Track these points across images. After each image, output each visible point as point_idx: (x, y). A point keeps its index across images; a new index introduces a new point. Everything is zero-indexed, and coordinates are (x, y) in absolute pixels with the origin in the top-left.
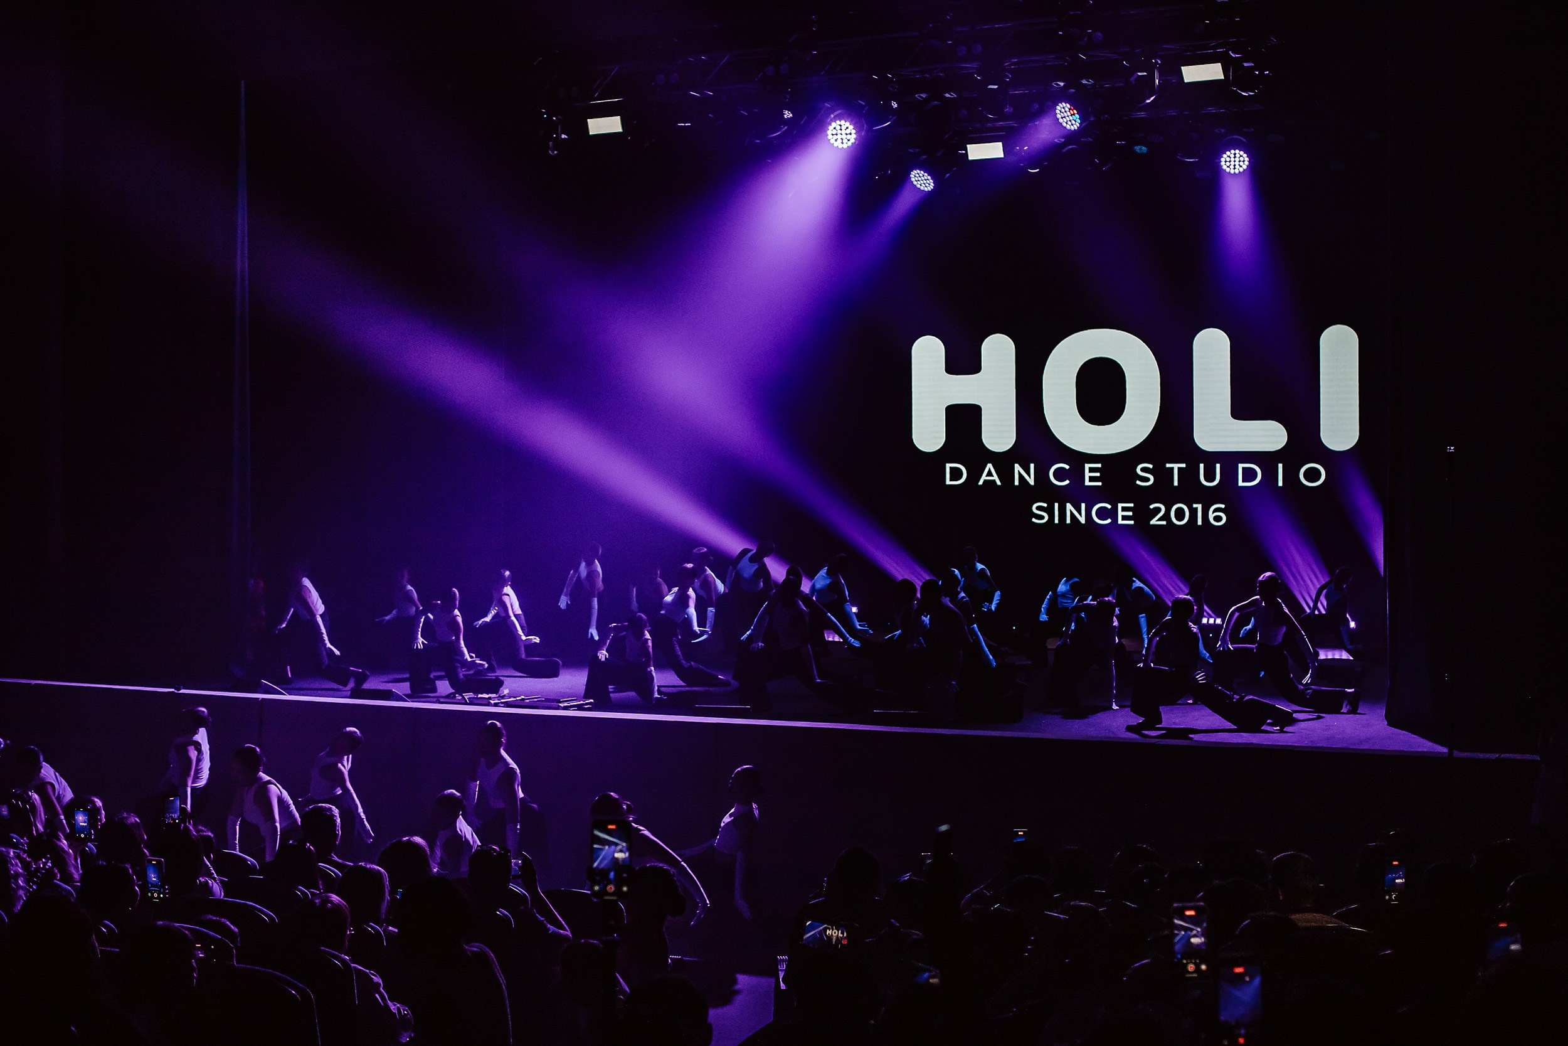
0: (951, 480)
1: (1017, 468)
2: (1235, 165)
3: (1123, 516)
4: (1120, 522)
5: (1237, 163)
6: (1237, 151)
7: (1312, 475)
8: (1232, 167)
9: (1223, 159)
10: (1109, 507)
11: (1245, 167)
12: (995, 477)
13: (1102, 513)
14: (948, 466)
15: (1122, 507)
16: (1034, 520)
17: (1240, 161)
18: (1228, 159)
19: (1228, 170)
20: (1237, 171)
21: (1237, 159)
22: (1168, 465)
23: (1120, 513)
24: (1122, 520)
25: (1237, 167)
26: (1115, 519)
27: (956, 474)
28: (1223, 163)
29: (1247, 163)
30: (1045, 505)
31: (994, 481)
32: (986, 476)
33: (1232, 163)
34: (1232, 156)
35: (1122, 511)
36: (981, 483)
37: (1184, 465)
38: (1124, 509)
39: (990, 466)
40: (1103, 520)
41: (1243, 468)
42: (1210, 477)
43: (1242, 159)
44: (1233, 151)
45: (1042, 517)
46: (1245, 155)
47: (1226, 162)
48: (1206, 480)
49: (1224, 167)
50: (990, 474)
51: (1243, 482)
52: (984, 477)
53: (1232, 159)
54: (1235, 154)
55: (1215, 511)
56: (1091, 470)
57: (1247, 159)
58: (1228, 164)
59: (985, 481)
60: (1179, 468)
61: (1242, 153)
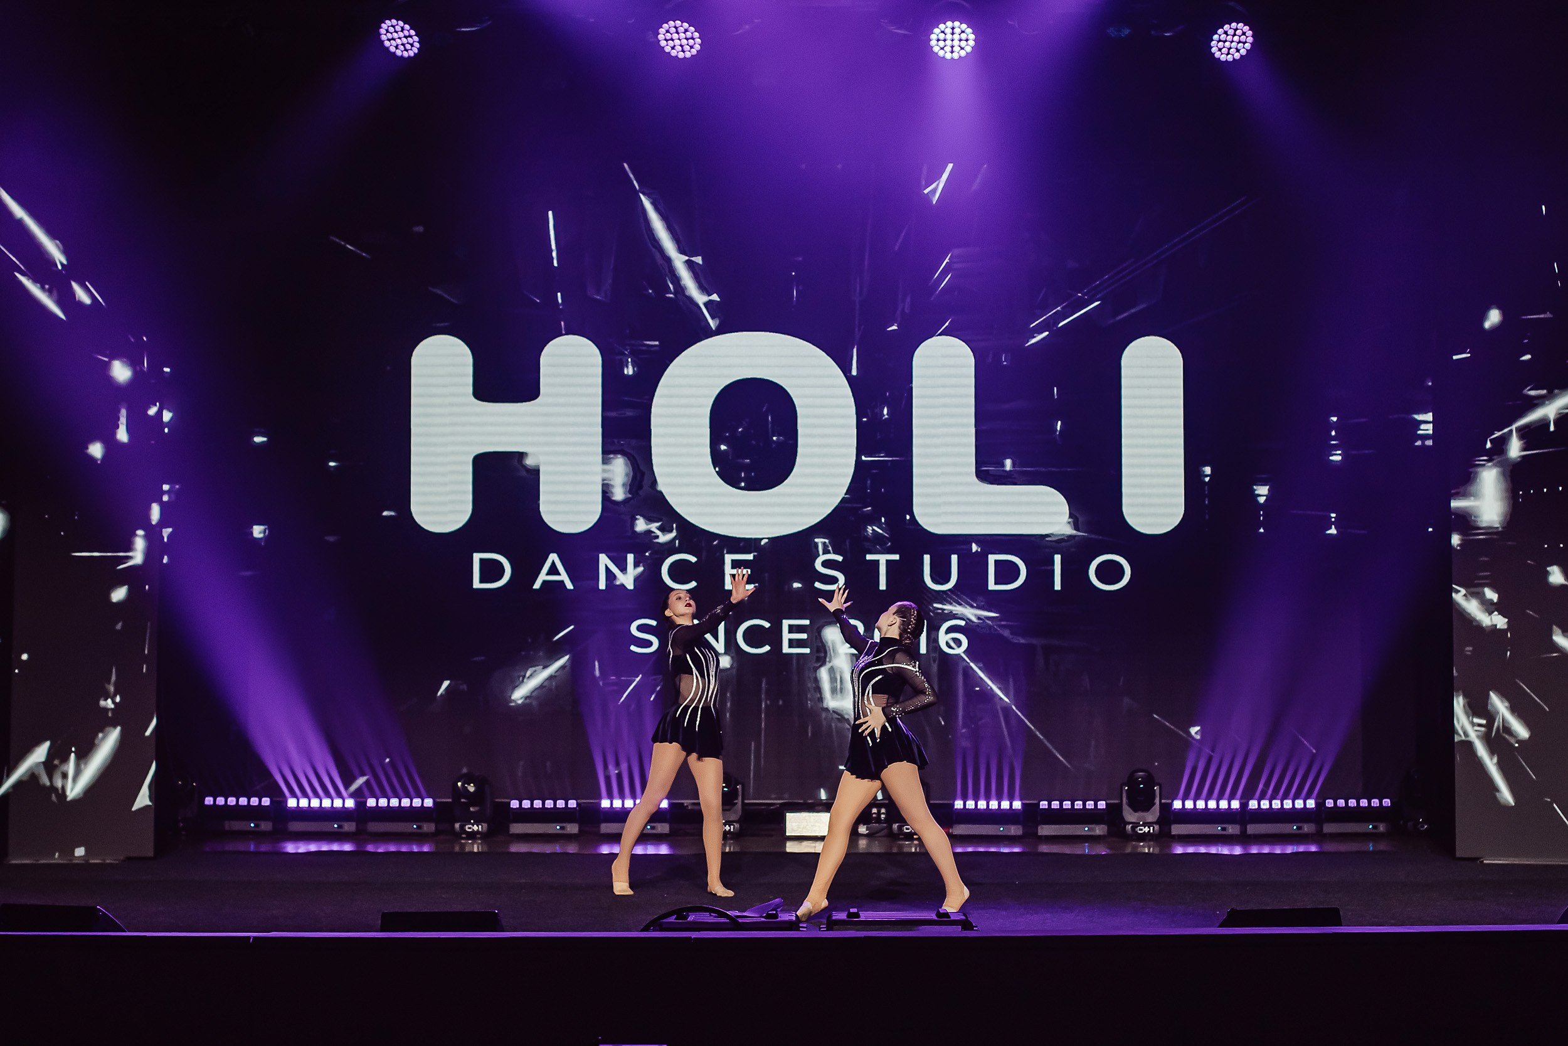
0: (482, 581)
1: (604, 560)
2: (952, 47)
3: (790, 641)
4: (786, 649)
5: (956, 43)
6: (957, 24)
7: (1110, 572)
8: (948, 49)
9: (933, 37)
10: (767, 625)
11: (969, 49)
12: (564, 577)
13: (753, 637)
14: (477, 557)
15: (790, 626)
16: (633, 648)
17: (960, 40)
18: (942, 36)
19: (941, 53)
20: (956, 56)
21: (956, 37)
22: (869, 557)
23: (786, 636)
24: (790, 646)
25: (956, 49)
26: (777, 642)
27: (491, 571)
28: (933, 43)
29: (972, 43)
30: (654, 623)
31: (562, 582)
32: (548, 574)
33: (949, 43)
34: (949, 31)
35: (790, 632)
36: (537, 585)
37: (896, 557)
38: (792, 629)
39: (553, 557)
40: (757, 648)
41: (996, 561)
42: (941, 575)
43: (964, 36)
44: (949, 24)
45: (649, 644)
46: (969, 30)
47: (938, 40)
48: (935, 580)
49: (936, 49)
50: (553, 570)
51: (996, 584)
52: (543, 577)
53: (949, 37)
54: (953, 28)
55: (950, 630)
56: (736, 564)
57: (972, 37)
58: (941, 44)
59: (545, 582)
60: (888, 561)
61: (964, 26)
